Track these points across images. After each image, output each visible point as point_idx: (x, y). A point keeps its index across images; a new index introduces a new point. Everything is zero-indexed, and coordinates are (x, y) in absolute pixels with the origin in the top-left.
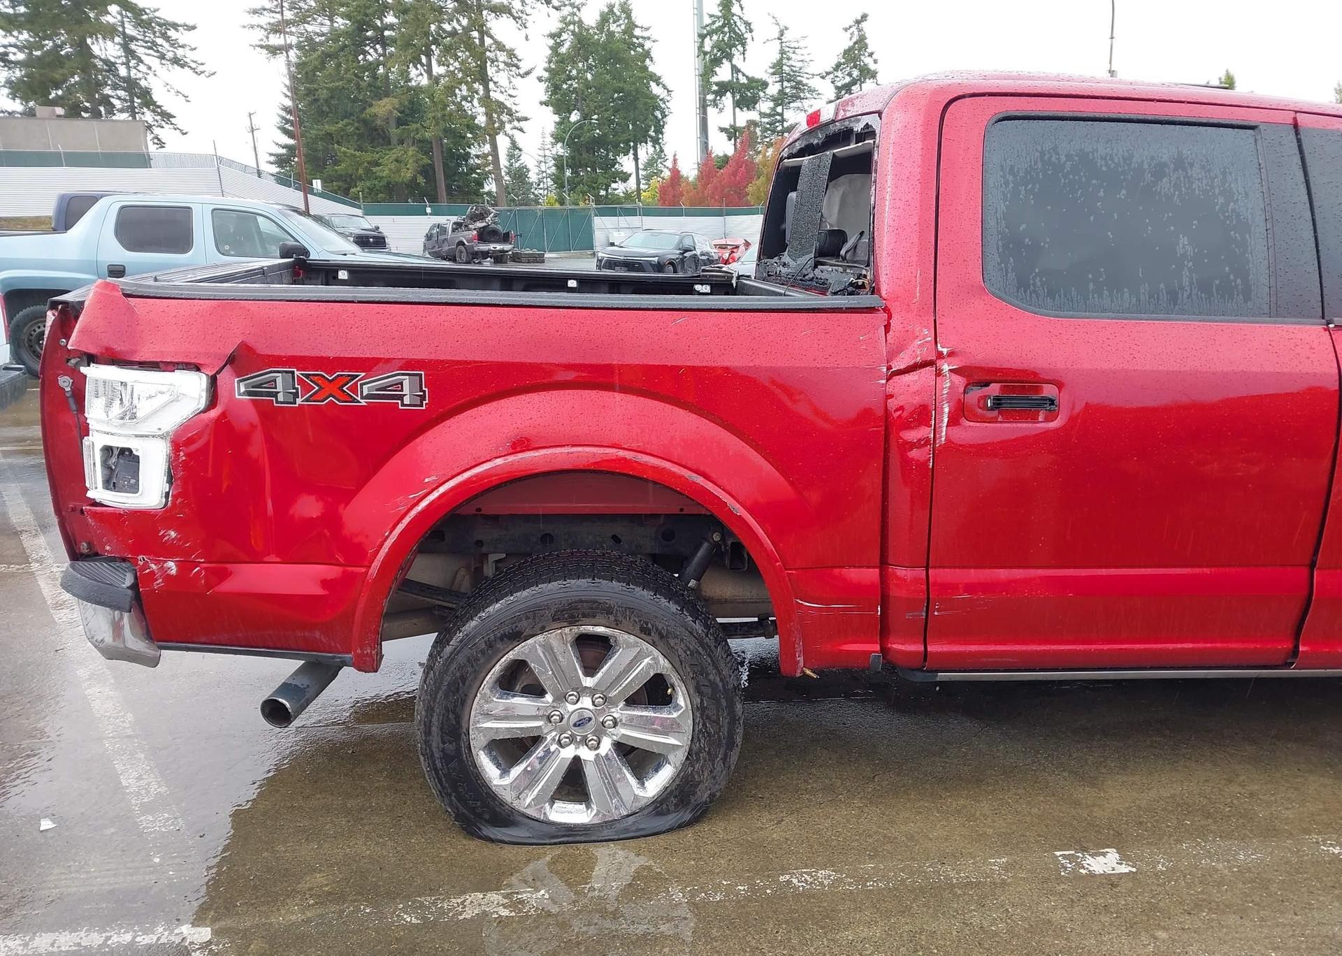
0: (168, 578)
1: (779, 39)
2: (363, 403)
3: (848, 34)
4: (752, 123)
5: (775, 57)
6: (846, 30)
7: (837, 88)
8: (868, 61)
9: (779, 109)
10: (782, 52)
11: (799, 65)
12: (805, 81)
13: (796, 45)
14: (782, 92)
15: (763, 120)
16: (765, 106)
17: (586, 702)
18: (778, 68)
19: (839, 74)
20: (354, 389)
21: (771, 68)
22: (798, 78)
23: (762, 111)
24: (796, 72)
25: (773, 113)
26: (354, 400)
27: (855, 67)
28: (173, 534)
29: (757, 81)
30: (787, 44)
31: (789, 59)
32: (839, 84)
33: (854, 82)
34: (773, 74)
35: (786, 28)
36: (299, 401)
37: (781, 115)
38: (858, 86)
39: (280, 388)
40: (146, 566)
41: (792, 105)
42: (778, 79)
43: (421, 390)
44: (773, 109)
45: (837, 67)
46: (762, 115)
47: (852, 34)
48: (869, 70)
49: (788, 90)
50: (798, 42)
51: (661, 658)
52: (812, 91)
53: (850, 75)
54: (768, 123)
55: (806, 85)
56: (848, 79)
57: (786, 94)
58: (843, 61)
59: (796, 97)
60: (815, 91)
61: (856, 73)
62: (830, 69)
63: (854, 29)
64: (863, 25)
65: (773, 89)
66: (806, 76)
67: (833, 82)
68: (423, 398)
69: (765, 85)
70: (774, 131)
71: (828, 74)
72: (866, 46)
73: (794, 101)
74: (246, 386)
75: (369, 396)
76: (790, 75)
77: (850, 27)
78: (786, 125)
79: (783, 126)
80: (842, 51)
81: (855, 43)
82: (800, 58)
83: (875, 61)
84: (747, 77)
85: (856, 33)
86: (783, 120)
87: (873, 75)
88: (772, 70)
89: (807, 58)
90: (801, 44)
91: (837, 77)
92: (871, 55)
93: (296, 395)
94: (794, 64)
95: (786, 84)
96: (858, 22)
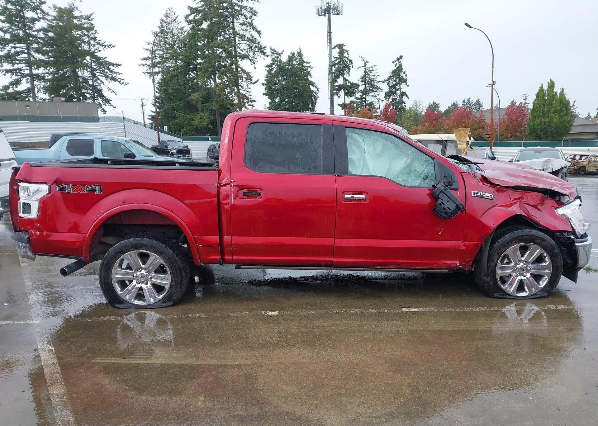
0: (37, 236)
1: (364, 67)
2: (87, 192)
3: (394, 64)
4: (352, 102)
5: (362, 74)
6: (393, 62)
7: (390, 87)
8: (403, 75)
9: (364, 96)
10: (366, 72)
11: (373, 77)
12: (375, 84)
13: (371, 69)
14: (365, 89)
15: (357, 101)
16: (358, 95)
17: (143, 272)
18: (364, 79)
19: (391, 81)
20: (84, 189)
21: (361, 79)
22: (373, 83)
23: (357, 97)
24: (372, 80)
25: (362, 97)
26: (85, 192)
27: (397, 78)
28: (38, 224)
29: (355, 84)
30: (368, 69)
31: (369, 75)
32: (391, 85)
33: (397, 84)
34: (362, 81)
35: (367, 62)
36: (71, 192)
37: (365, 98)
38: (399, 86)
39: (67, 189)
40: (32, 233)
41: (370, 94)
42: (364, 83)
43: (101, 189)
44: (362, 96)
45: (390, 78)
46: (357, 98)
47: (396, 64)
48: (403, 79)
49: (368, 88)
50: (372, 68)
51: (161, 259)
52: (378, 88)
53: (395, 81)
54: (359, 102)
55: (376, 86)
56: (394, 83)
57: (367, 90)
58: (392, 75)
59: (372, 91)
60: (380, 88)
61: (397, 80)
62: (386, 79)
63: (397, 62)
64: (401, 60)
65: (361, 88)
66: (376, 82)
67: (388, 84)
68: (101, 191)
69: (358, 86)
70: (362, 105)
71: (386, 81)
72: (402, 69)
73: (371, 93)
74: (59, 188)
76: (369, 82)
77: (395, 61)
78: (367, 102)
79: (366, 103)
80: (392, 71)
81: (397, 68)
82: (373, 74)
83: (406, 75)
84: (350, 83)
85: (398, 64)
86: (366, 101)
87: (405, 81)
88: (361, 80)
89: (376, 75)
90: (374, 68)
91: (390, 82)
92: (404, 73)
93: (71, 190)
94: (371, 77)
95: (367, 85)
96: (398, 59)
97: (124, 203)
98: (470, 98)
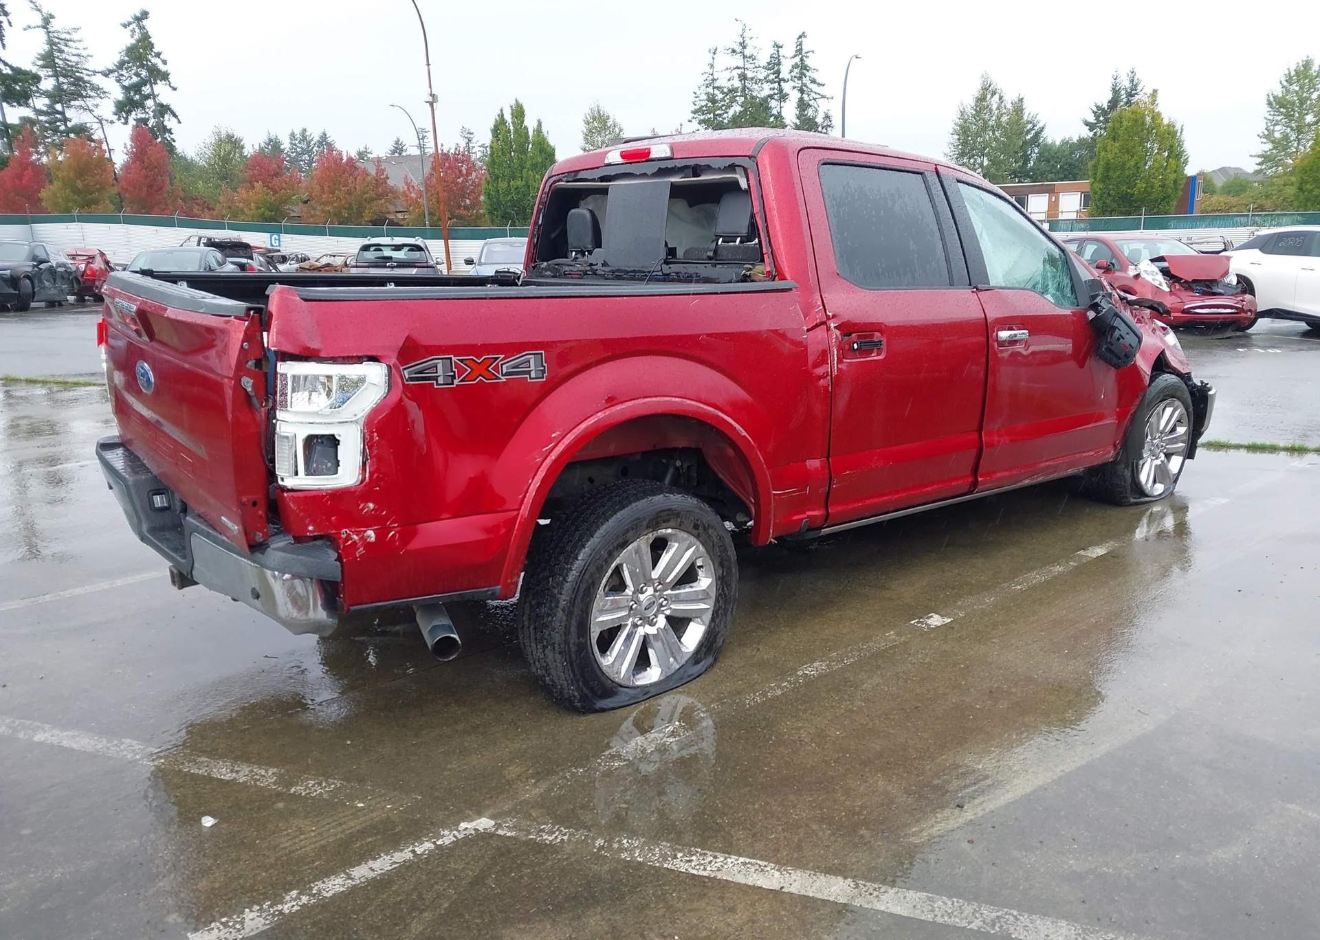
0: (368, 546)
1: (44, 27)
2: (504, 379)
3: (127, 31)
4: (25, 120)
5: (43, 47)
6: (125, 26)
7: (124, 87)
8: (155, 60)
9: (59, 107)
10: (51, 43)
11: (75, 59)
12: (86, 78)
13: (68, 37)
14: (58, 88)
15: (41, 118)
16: (41, 103)
18: (48, 60)
19: (124, 72)
20: (496, 368)
21: (39, 59)
22: (77, 74)
23: (37, 107)
24: (72, 66)
25: (51, 112)
26: (497, 378)
27: (142, 66)
28: (371, 505)
29: (26, 73)
30: (55, 35)
31: (62, 51)
32: (126, 83)
33: (144, 83)
34: (43, 67)
35: (52, 17)
36: (456, 382)
37: (63, 113)
38: (148, 86)
39: (439, 373)
40: (348, 538)
41: (73, 103)
42: (51, 73)
43: (542, 366)
44: (51, 106)
45: (121, 65)
46: (39, 112)
47: (133, 31)
48: (159, 71)
49: (65, 87)
50: (69, 33)
51: (701, 547)
52: (95, 88)
53: (137, 75)
54: (46, 122)
55: (89, 82)
56: (135, 79)
57: (63, 90)
58: (126, 58)
59: (78, 95)
60: (99, 89)
61: (144, 73)
62: (111, 67)
63: (134, 26)
64: (145, 22)
65: (48, 84)
66: (85, 72)
67: (118, 81)
68: (543, 372)
69: (37, 79)
70: (56, 130)
71: (111, 71)
72: (152, 46)
73: (75, 99)
74: (409, 373)
75: (508, 374)
76: (66, 70)
77: (130, 24)
78: (70, 125)
79: (66, 126)
80: (124, 48)
81: (138, 41)
82: (75, 52)
83: (165, 62)
84: (11, 68)
85: (137, 30)
86: (65, 120)
87: (165, 76)
88: (41, 63)
89: (84, 53)
90: (75, 36)
91: (123, 75)
92: (158, 55)
93: (453, 377)
94: (68, 57)
95: (61, 79)
96: (138, 19)
97: (611, 401)
98: (305, 130)
